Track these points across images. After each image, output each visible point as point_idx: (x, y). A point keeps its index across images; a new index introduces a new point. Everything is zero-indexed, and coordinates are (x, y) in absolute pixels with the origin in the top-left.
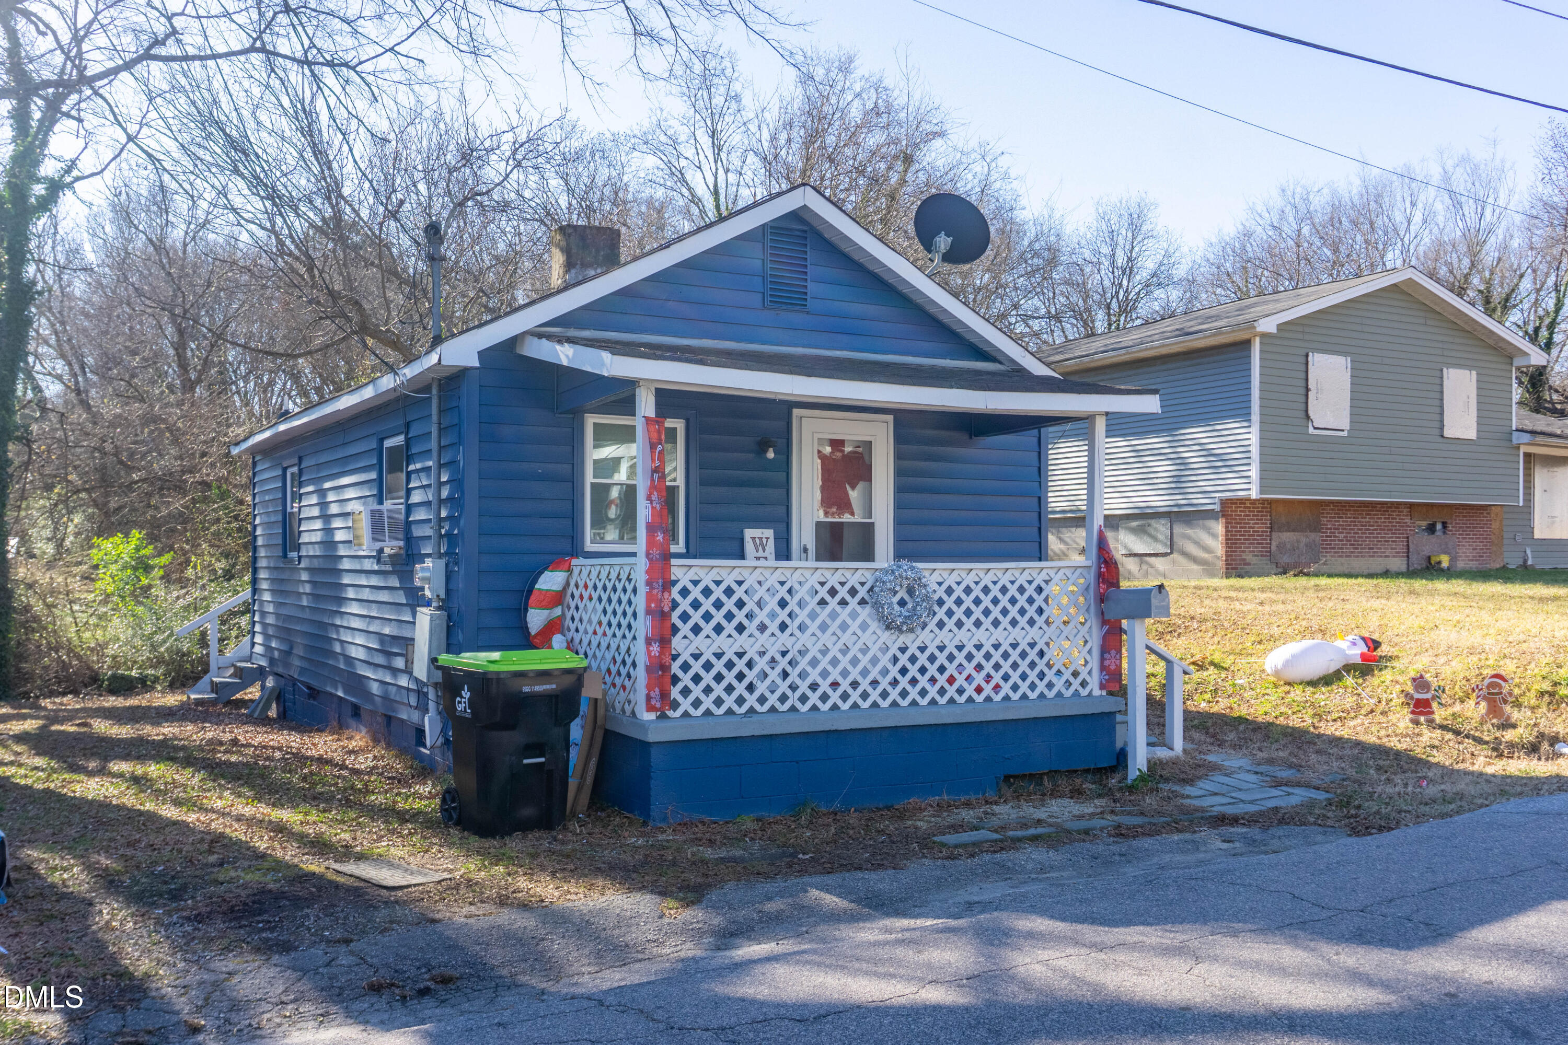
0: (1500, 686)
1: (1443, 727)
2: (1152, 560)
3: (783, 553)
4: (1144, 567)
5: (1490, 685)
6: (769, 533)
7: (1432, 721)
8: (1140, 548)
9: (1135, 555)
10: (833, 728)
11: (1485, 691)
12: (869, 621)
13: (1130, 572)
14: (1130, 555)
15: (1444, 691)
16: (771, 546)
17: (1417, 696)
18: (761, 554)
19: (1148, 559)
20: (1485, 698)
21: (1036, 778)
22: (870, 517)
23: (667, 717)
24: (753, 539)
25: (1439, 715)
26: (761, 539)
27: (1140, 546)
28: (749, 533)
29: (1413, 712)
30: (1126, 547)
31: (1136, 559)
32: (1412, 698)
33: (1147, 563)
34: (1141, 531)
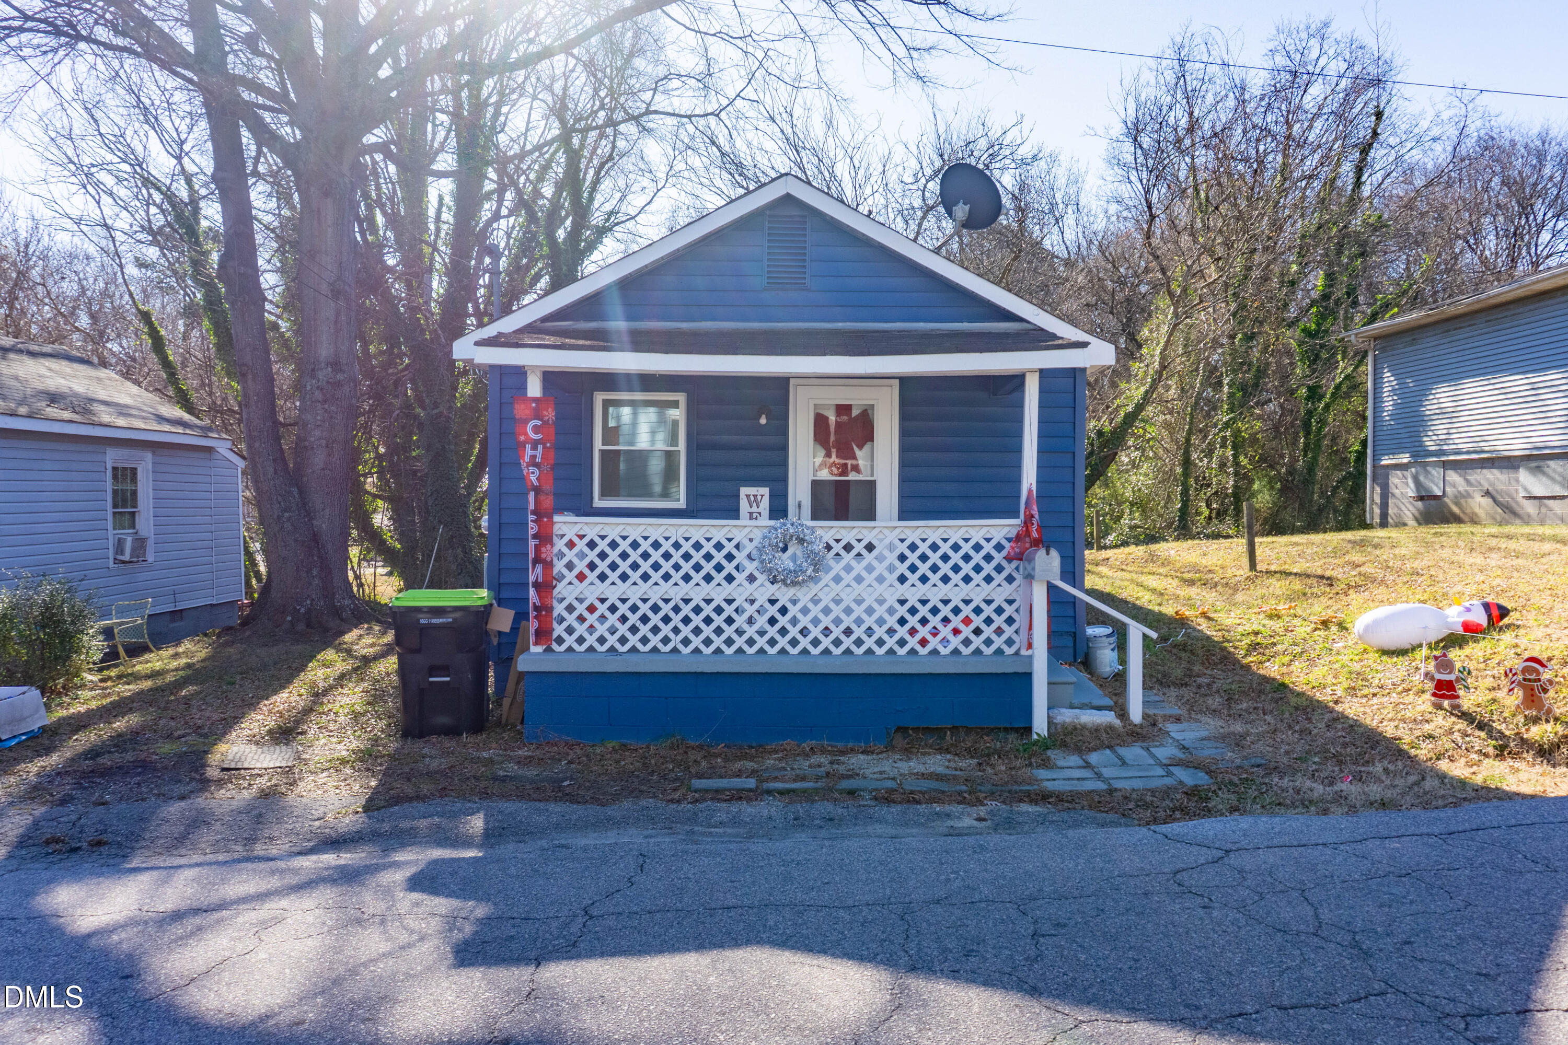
0: (1538, 673)
1: (1466, 716)
2: (1550, 503)
3: (778, 510)
4: (1543, 510)
5: (1525, 670)
6: (765, 491)
7: (1457, 707)
8: (1539, 491)
9: (1535, 498)
10: (699, 670)
11: (1521, 677)
12: (756, 574)
13: (1529, 516)
14: (1530, 498)
15: (1469, 673)
16: (765, 504)
17: (1438, 676)
18: (754, 509)
19: (1546, 501)
20: (1519, 684)
21: (939, 732)
22: (872, 475)
23: (553, 651)
24: (748, 496)
25: (1467, 701)
26: (755, 496)
27: (1539, 486)
28: (744, 491)
29: (1434, 695)
30: (1526, 489)
31: (1536, 502)
32: (1432, 678)
33: (1546, 506)
34: (1538, 470)
